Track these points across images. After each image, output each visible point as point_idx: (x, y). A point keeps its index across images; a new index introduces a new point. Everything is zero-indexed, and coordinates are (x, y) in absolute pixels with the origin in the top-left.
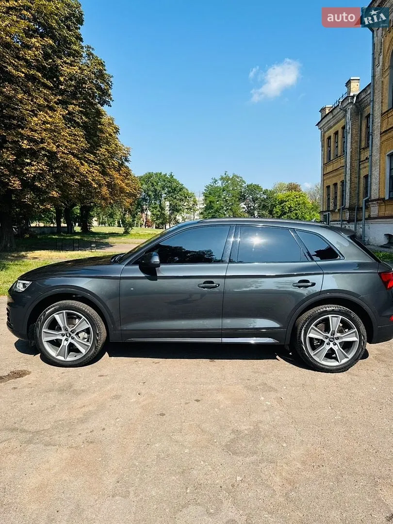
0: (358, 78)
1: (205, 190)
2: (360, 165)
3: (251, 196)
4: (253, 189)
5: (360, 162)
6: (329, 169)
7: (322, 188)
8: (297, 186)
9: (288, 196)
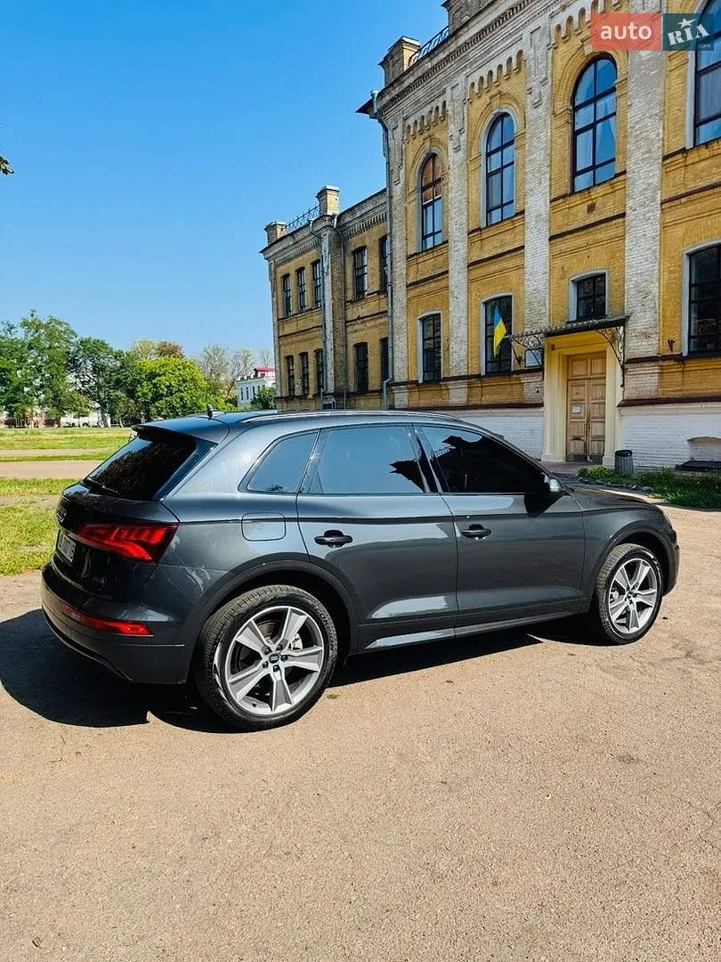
0: (337, 189)
2: (346, 327)
3: (88, 362)
4: (93, 348)
5: (346, 322)
6: (290, 328)
7: (277, 358)
8: (176, 347)
9: (163, 366)
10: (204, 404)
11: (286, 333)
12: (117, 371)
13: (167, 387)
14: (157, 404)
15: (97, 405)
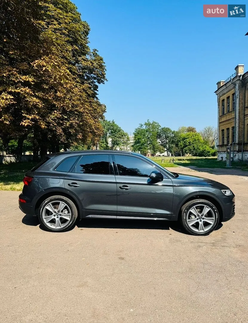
0: (243, 65)
1: (135, 131)
2: (244, 117)
3: (164, 135)
4: (166, 131)
5: (244, 115)
6: (224, 119)
7: (219, 131)
8: (193, 128)
9: (188, 135)
10: (201, 148)
11: (222, 121)
12: (173, 138)
13: (189, 143)
14: (185, 149)
15: (166, 149)
